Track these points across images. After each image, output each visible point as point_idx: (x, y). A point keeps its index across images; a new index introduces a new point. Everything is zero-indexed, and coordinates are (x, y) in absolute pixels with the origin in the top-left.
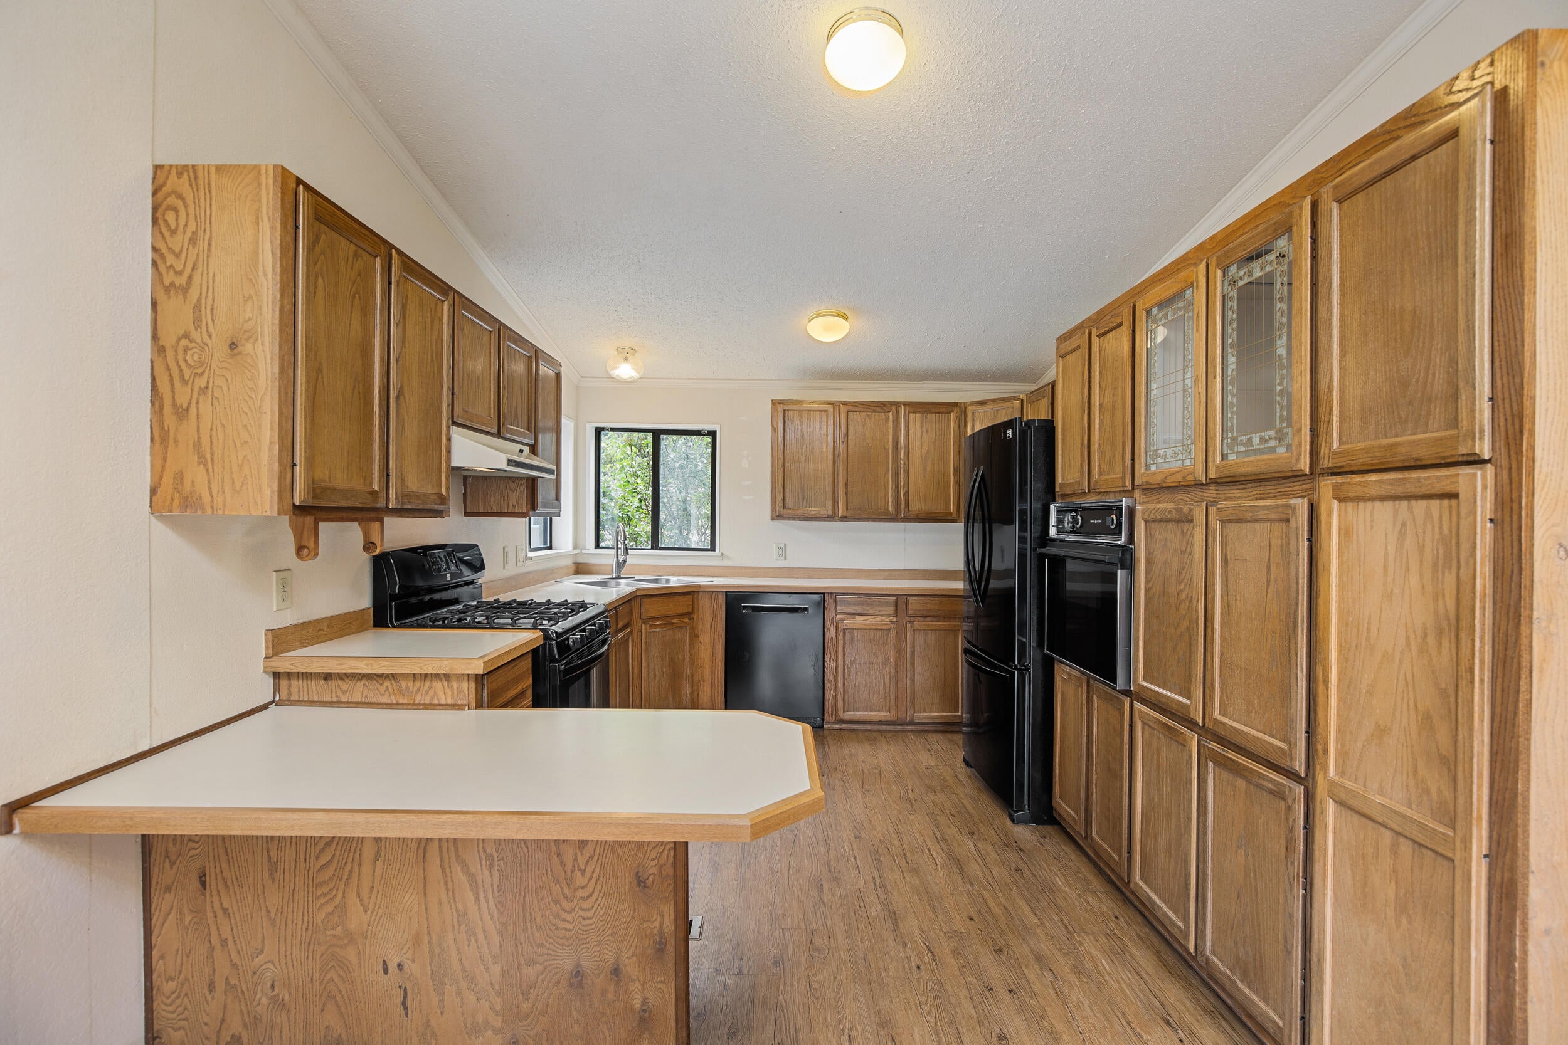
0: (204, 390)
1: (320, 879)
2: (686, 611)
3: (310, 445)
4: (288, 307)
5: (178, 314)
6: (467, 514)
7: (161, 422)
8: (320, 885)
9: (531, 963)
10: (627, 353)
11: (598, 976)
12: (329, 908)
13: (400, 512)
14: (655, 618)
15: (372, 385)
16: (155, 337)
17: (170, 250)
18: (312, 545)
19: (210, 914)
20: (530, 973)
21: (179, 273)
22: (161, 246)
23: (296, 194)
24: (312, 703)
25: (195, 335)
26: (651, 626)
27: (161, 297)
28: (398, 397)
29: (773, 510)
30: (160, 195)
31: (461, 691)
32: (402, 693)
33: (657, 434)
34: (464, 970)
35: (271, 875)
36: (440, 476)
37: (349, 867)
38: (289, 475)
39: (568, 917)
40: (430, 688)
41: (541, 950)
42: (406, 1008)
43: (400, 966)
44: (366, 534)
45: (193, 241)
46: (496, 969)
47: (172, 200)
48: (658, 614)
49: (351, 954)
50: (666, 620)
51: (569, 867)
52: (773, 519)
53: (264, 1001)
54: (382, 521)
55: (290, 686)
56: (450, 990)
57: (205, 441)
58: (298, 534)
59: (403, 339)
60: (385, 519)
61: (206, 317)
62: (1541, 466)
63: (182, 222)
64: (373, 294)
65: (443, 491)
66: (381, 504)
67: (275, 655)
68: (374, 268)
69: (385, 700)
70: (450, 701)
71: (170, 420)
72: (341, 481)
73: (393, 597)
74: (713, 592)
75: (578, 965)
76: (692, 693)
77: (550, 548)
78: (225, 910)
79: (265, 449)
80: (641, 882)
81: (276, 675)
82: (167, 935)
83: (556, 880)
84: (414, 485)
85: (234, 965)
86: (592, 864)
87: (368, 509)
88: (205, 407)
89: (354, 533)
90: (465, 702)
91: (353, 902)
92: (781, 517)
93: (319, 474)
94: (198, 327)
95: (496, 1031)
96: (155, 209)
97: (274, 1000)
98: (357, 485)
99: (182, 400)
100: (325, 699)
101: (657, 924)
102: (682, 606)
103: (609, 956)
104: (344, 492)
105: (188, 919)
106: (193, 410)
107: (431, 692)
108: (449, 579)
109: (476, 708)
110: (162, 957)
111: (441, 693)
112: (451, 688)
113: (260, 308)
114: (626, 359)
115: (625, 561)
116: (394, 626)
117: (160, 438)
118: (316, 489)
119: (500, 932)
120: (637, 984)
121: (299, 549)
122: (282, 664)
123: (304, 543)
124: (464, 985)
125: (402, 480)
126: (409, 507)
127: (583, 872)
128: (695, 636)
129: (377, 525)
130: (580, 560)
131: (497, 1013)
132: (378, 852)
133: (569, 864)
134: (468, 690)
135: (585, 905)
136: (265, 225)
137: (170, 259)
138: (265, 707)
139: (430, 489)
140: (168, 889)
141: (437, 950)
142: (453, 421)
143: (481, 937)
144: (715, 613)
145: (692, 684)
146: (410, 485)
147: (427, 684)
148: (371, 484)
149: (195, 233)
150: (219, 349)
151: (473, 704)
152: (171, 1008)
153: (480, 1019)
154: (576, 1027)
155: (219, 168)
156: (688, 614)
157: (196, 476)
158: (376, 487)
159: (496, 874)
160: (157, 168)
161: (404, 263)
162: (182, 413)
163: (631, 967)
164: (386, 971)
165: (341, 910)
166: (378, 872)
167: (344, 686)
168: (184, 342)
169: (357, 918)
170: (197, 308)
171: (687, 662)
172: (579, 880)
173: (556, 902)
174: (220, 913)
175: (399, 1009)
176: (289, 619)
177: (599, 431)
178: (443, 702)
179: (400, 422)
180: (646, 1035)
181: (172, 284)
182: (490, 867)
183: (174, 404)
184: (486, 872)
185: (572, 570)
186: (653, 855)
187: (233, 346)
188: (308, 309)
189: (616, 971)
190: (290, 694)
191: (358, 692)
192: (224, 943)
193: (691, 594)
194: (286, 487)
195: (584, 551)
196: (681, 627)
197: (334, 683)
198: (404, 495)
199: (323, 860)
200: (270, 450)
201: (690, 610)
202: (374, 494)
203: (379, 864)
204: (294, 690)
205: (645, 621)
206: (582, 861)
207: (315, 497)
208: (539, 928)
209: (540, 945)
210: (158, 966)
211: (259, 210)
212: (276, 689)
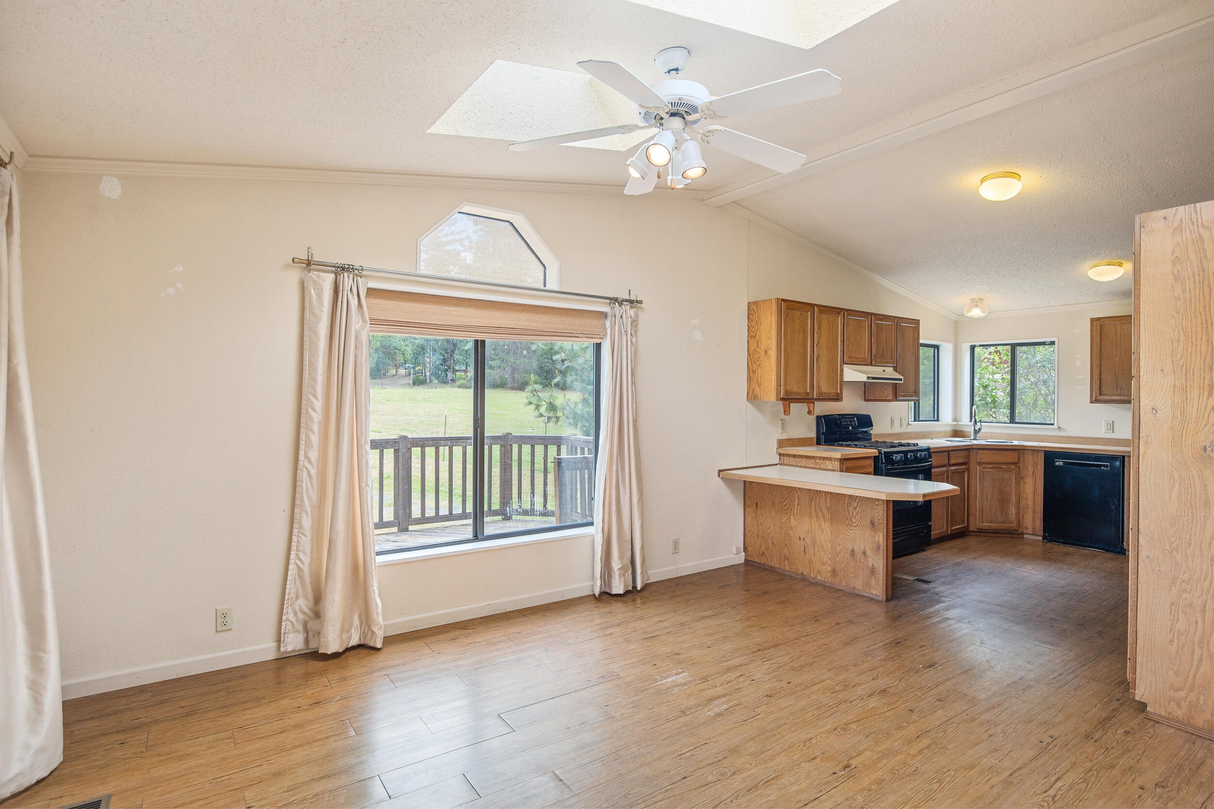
0: (759, 365)
1: (784, 509)
2: (1012, 461)
3: (785, 380)
4: (779, 339)
5: (753, 342)
6: (865, 400)
7: (750, 374)
8: (784, 510)
9: (839, 545)
10: (976, 303)
11: (859, 553)
12: (786, 518)
13: (819, 400)
14: (987, 463)
15: (807, 356)
16: (748, 351)
17: (752, 326)
18: (788, 411)
19: (758, 515)
20: (839, 548)
21: (753, 332)
22: (749, 325)
23: (781, 304)
24: (790, 465)
25: (757, 349)
26: (984, 467)
27: (750, 340)
28: (817, 359)
29: (1091, 397)
30: (749, 311)
31: (835, 465)
32: (817, 464)
33: (1014, 347)
34: (821, 544)
35: (773, 506)
36: (837, 385)
37: (791, 506)
38: (779, 389)
39: (851, 532)
40: (825, 463)
41: (842, 541)
42: (805, 552)
43: (804, 539)
44: (809, 408)
45: (757, 323)
46: (829, 545)
47: (752, 312)
48: (989, 461)
49: (791, 532)
50: (997, 465)
51: (851, 516)
52: (1091, 402)
53: (770, 543)
54: (814, 403)
55: (784, 459)
56: (817, 549)
57: (759, 380)
58: (785, 407)
59: (819, 337)
60: (815, 402)
61: (760, 344)
62: (1143, 379)
63: (754, 318)
64: (807, 325)
65: (839, 392)
66: (810, 397)
67: (779, 448)
68: (808, 316)
69: (811, 466)
70: (831, 468)
71: (751, 374)
72: (795, 389)
73: (823, 433)
74: (1034, 450)
75: (853, 549)
76: (1018, 514)
77: (938, 420)
78: (762, 515)
79: (773, 382)
80: (872, 524)
81: (780, 455)
82: (749, 519)
83: (847, 519)
84: (824, 389)
85: (763, 531)
86: (858, 516)
87: (806, 399)
88: (759, 370)
89: (804, 407)
90: (836, 469)
91: (792, 517)
92: (1097, 401)
93: (788, 388)
94: (758, 347)
95: (829, 565)
96: (748, 315)
97: (772, 543)
98: (801, 390)
99: (754, 369)
100: (794, 464)
101: (877, 539)
102: (1010, 457)
103: (862, 548)
104: (796, 393)
105: (753, 515)
106: (756, 371)
107: (826, 464)
108: (851, 429)
109: (840, 471)
110: (747, 526)
111: (829, 464)
112: (832, 463)
113: (772, 340)
114: (976, 306)
115: (980, 429)
116: (823, 445)
117: (749, 379)
118: (787, 392)
119: (831, 533)
120: (871, 559)
121: (785, 411)
122: (782, 451)
123: (786, 410)
124: (820, 548)
125: (819, 387)
126: (822, 398)
127: (855, 518)
128: (1020, 478)
129: (812, 404)
130: (958, 429)
131: (830, 560)
132: (799, 503)
133: (851, 513)
134: (837, 464)
135: (856, 529)
136: (773, 316)
137: (751, 328)
138: (777, 465)
139: (832, 391)
140: (749, 507)
141: (813, 536)
142: (843, 362)
143: (825, 534)
144: (1035, 465)
145: (1018, 508)
146: (823, 390)
147: (824, 461)
148: (807, 390)
149: (757, 320)
150: (763, 353)
151: (839, 470)
152: (749, 540)
153: (825, 561)
154: (852, 569)
155: (762, 301)
156: (1014, 463)
157: (757, 389)
158: (808, 391)
159: (830, 514)
160: (749, 303)
161: (820, 310)
162: (754, 372)
163: (869, 552)
164: (800, 540)
165: (789, 518)
166: (799, 508)
167: (799, 460)
168: (755, 352)
169: (793, 522)
170: (758, 342)
171: (1013, 494)
172: (854, 520)
173: (847, 526)
174: (760, 515)
175: (803, 552)
176: (784, 436)
177: (973, 348)
178: (829, 468)
179: (819, 369)
180: (873, 577)
181: (752, 336)
182: (828, 512)
183: (752, 370)
184: (827, 513)
185: (950, 434)
186: (877, 515)
187: (766, 352)
188: (785, 338)
189: (864, 553)
190: (784, 462)
191: (803, 462)
192: (761, 524)
193: (1020, 451)
194: (778, 393)
195: (960, 423)
196: (1009, 471)
197: (797, 459)
198: (820, 393)
199: (785, 504)
200: (774, 382)
201: (1016, 460)
202: (807, 393)
203: (799, 506)
204: (785, 460)
205: (980, 464)
206: (855, 513)
207: (787, 395)
208: (842, 534)
209: (842, 540)
210: (747, 529)
211: (772, 312)
212: (780, 460)
